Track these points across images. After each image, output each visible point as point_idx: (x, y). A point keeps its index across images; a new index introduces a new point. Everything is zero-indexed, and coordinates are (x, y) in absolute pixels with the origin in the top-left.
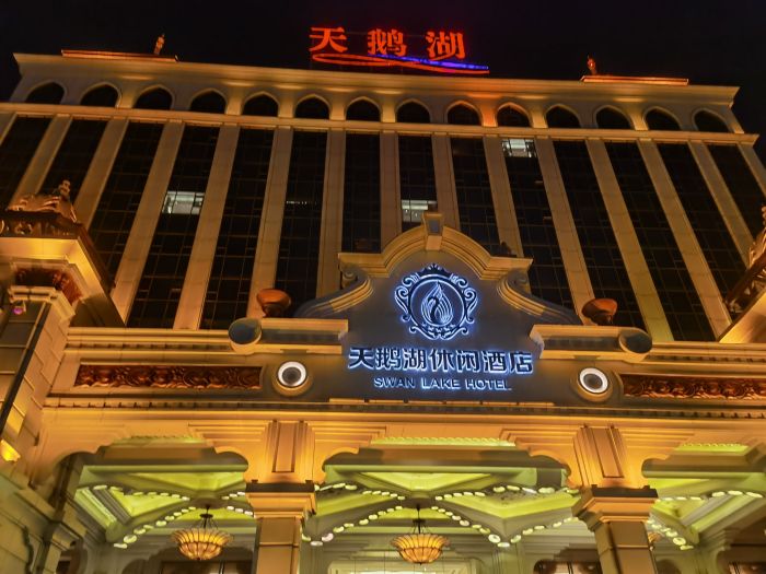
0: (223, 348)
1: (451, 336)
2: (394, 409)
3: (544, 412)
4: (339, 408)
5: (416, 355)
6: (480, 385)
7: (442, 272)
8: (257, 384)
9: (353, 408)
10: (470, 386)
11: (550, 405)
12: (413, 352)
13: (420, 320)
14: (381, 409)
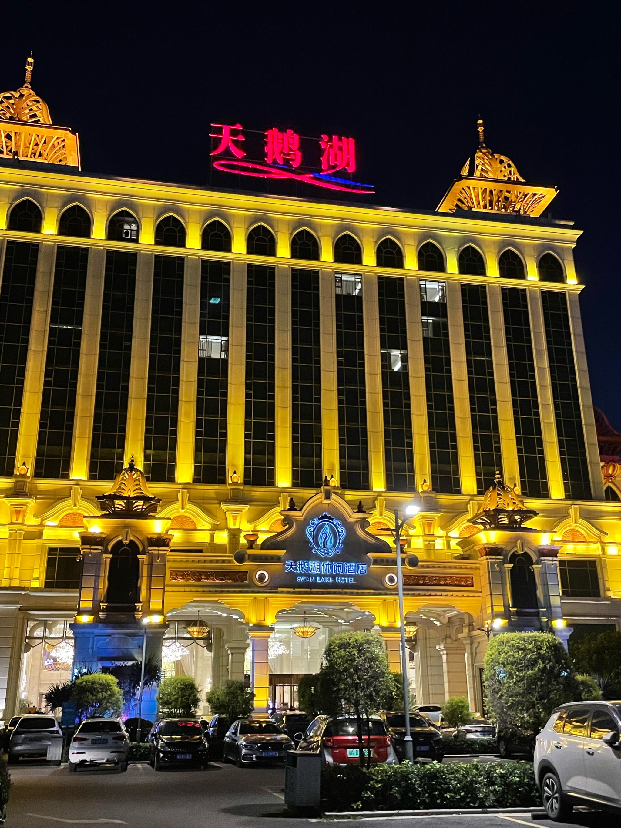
0: (230, 562)
1: (332, 554)
2: (306, 593)
3: (369, 594)
4: (282, 592)
5: (316, 565)
6: (342, 580)
7: (330, 518)
8: (247, 580)
9: (288, 593)
10: (338, 580)
11: (372, 591)
12: (314, 564)
13: (318, 545)
14: (300, 593)
